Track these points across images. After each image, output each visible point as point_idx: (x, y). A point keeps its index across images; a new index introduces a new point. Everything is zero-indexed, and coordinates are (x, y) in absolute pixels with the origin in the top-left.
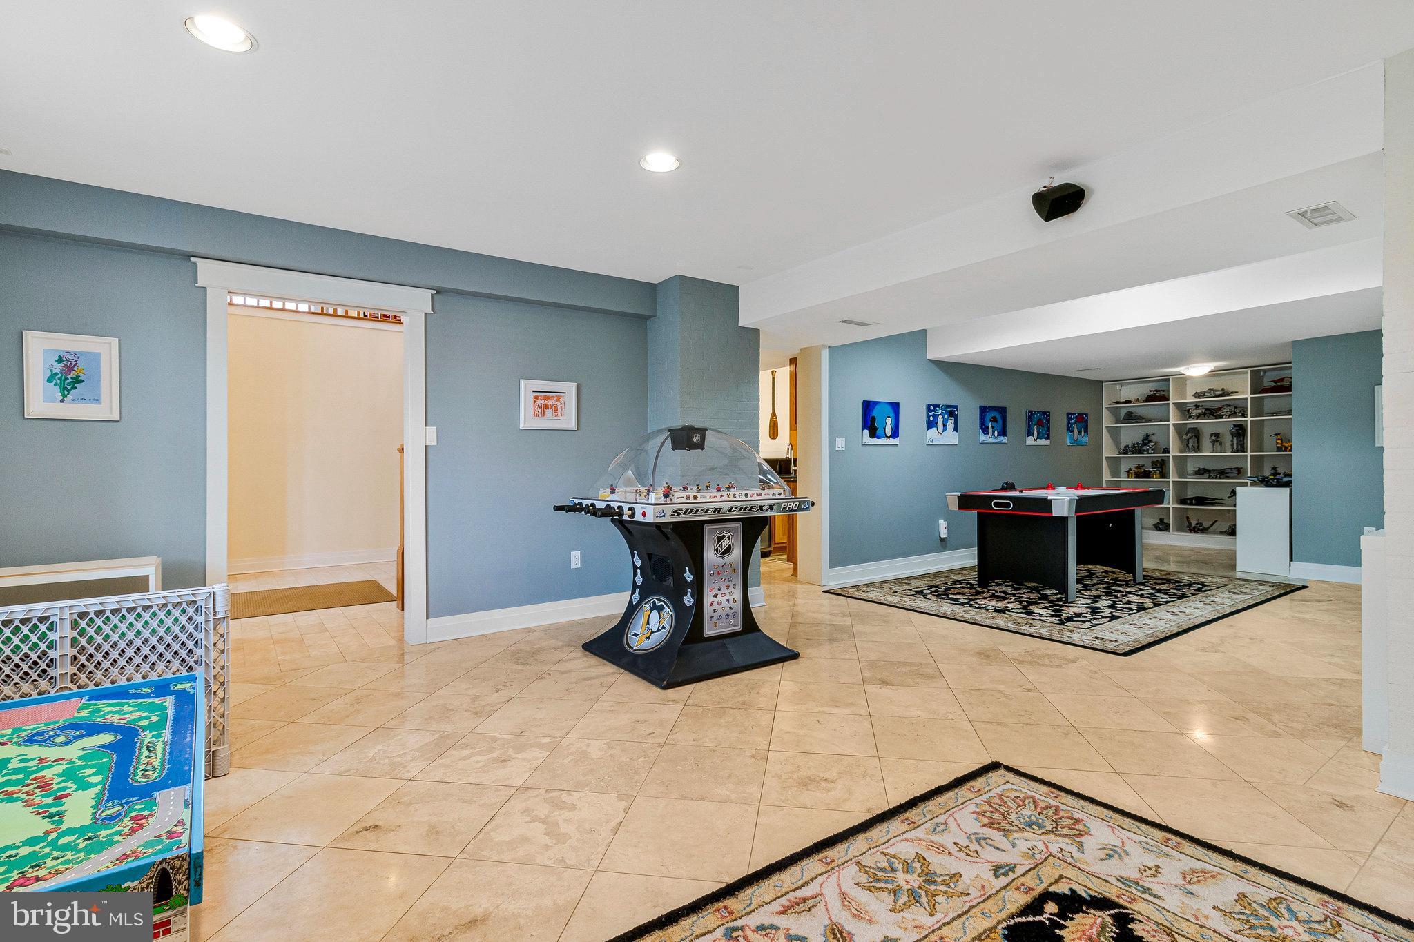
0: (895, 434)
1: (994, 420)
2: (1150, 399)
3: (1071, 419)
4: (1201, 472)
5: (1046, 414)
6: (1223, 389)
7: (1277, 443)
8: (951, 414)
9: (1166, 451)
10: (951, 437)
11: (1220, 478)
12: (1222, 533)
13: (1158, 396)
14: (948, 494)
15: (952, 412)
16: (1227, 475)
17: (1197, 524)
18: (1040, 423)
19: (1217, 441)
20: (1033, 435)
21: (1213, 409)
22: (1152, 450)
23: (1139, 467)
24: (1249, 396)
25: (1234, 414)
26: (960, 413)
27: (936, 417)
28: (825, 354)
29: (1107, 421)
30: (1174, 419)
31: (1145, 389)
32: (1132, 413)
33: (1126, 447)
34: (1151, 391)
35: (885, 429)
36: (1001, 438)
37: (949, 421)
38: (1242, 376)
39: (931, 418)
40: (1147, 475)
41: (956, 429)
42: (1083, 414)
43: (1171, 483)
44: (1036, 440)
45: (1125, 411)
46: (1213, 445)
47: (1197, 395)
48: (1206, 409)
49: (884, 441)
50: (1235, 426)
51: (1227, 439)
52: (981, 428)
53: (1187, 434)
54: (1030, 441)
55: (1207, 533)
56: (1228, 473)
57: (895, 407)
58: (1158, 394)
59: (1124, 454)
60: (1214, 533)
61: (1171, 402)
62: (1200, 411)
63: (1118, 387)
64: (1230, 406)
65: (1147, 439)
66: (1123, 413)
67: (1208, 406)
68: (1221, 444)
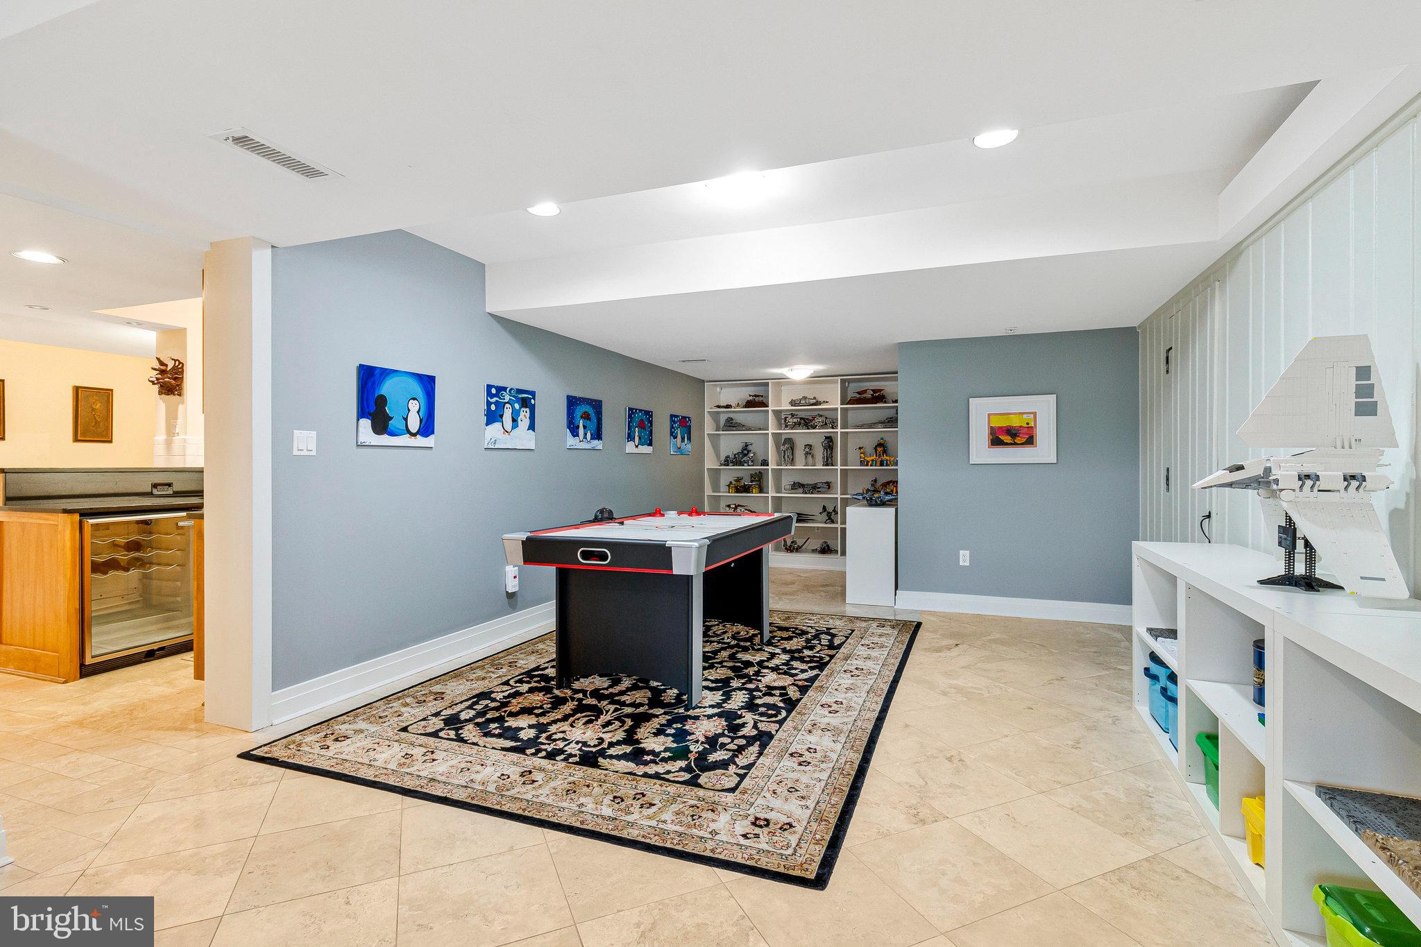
0: (427, 428)
1: (586, 416)
2: (749, 404)
3: (674, 422)
4: (796, 486)
5: (649, 414)
6: (815, 398)
7: (861, 457)
8: (525, 403)
9: (765, 463)
10: (523, 438)
11: (812, 493)
12: (814, 551)
13: (758, 402)
14: (506, 536)
15: (526, 400)
16: (819, 490)
17: (792, 542)
18: (641, 425)
19: (810, 454)
20: (633, 439)
21: (807, 419)
22: (752, 461)
23: (738, 480)
24: (839, 406)
25: (825, 425)
26: (539, 402)
27: (501, 406)
28: (262, 262)
29: (709, 428)
30: (772, 429)
31: (745, 393)
32: (732, 419)
33: (726, 457)
34: (750, 396)
35: (406, 419)
36: (596, 442)
37: (522, 414)
38: (833, 385)
39: (493, 407)
40: (746, 489)
41: (532, 427)
42: (686, 417)
43: (770, 498)
44: (637, 447)
45: (726, 416)
46: (806, 457)
47: (793, 403)
48: (801, 418)
49: (405, 440)
50: (827, 438)
51: (819, 452)
52: (569, 427)
53: (784, 444)
54: (630, 447)
55: (800, 552)
56: (820, 488)
57: (428, 383)
58: (757, 399)
59: (725, 465)
60: (806, 551)
61: (770, 409)
62: (795, 420)
63: (718, 389)
64: (821, 416)
65: (745, 449)
66: (723, 418)
67: (802, 415)
68: (813, 456)
